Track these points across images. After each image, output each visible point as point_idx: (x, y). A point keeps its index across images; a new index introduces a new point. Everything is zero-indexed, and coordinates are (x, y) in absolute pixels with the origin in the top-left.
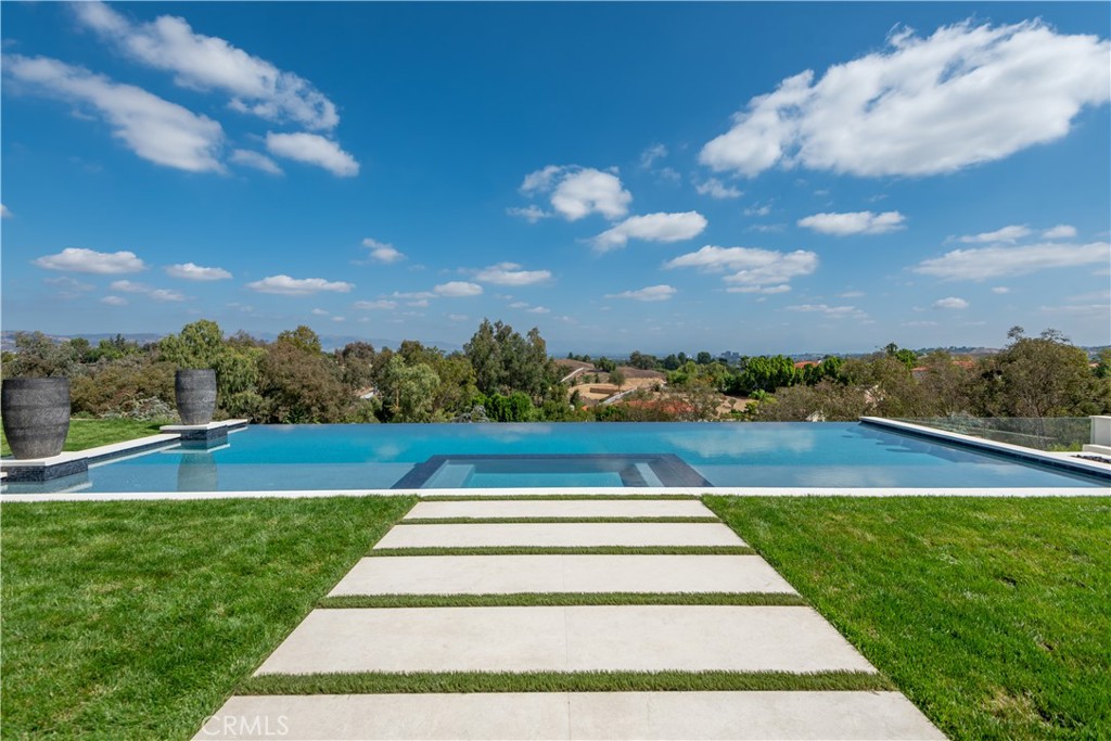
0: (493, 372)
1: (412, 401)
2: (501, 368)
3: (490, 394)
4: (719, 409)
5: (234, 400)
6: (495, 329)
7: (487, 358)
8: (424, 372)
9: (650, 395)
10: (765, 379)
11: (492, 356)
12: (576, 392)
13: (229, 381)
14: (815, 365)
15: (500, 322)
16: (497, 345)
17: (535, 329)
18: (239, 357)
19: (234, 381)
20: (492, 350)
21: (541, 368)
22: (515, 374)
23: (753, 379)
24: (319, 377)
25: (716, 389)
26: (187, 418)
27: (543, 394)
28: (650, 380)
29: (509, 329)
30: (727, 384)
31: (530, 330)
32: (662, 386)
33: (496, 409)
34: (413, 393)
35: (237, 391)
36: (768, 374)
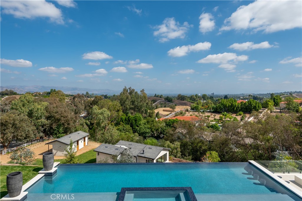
0: (128, 106)
1: (101, 122)
2: (131, 104)
3: (127, 114)
4: (210, 118)
5: (38, 123)
6: (129, 90)
7: (126, 101)
8: (105, 112)
9: (185, 113)
10: (227, 107)
11: (127, 100)
12: (158, 113)
13: (36, 116)
14: (244, 102)
15: (130, 87)
16: (129, 96)
17: (143, 90)
18: (39, 107)
19: (38, 115)
20: (127, 98)
21: (145, 104)
22: (136, 106)
23: (222, 107)
24: (67, 112)
25: (209, 111)
26: (46, 169)
27: (146, 113)
28: (185, 107)
29: (134, 90)
30: (213, 109)
31: (141, 90)
32: (189, 109)
33: (129, 121)
34: (101, 120)
35: (38, 119)
36: (228, 105)
